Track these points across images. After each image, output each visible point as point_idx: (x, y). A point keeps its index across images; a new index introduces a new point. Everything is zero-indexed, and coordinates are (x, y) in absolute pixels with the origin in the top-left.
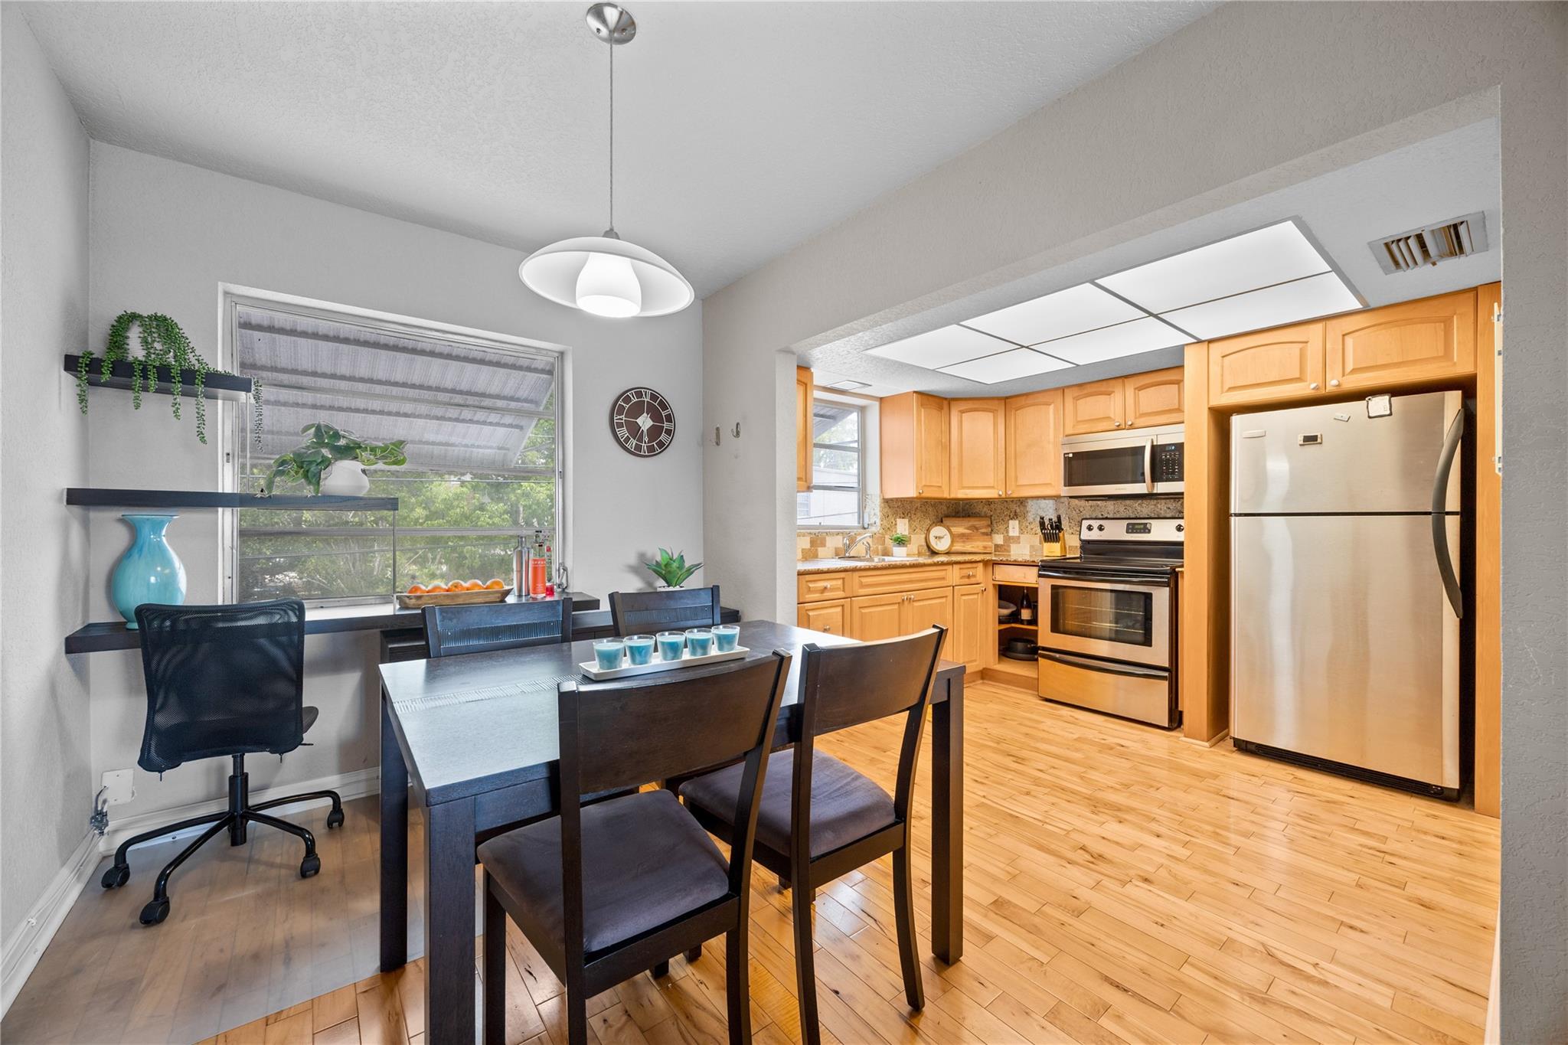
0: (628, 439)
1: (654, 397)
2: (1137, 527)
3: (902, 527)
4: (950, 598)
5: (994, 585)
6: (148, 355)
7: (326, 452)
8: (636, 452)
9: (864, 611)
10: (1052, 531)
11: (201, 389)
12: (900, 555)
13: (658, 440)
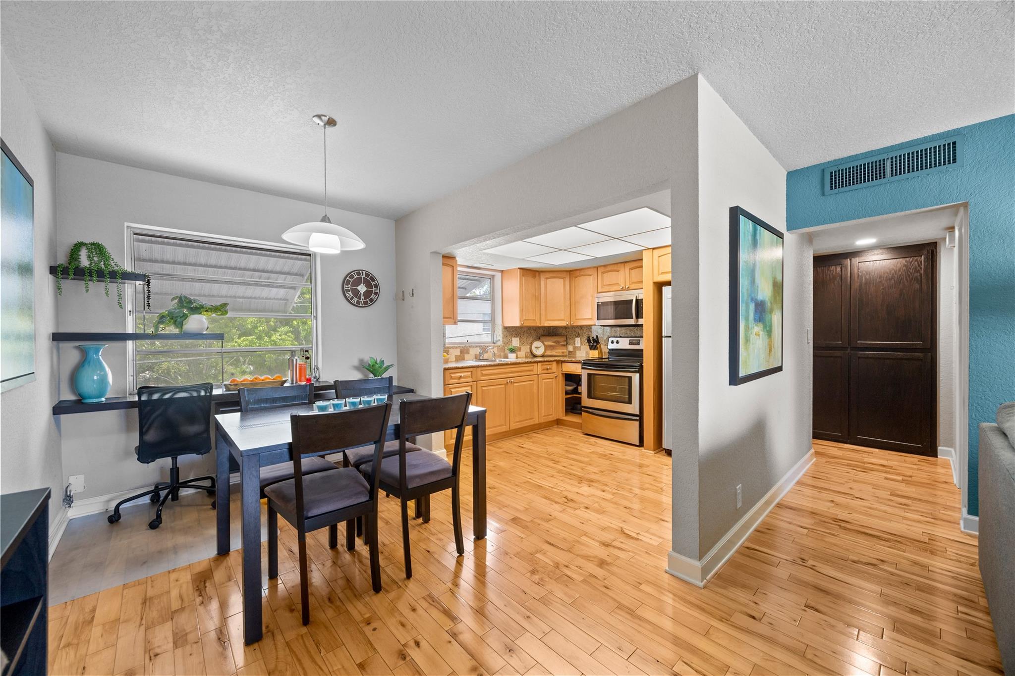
0: (352, 298)
1: (367, 275)
2: (634, 341)
3: (516, 342)
4: (536, 381)
5: (562, 373)
6: (91, 264)
7: (185, 311)
8: (357, 305)
9: (483, 388)
10: (594, 343)
11: (120, 280)
12: (512, 358)
13: (369, 299)
